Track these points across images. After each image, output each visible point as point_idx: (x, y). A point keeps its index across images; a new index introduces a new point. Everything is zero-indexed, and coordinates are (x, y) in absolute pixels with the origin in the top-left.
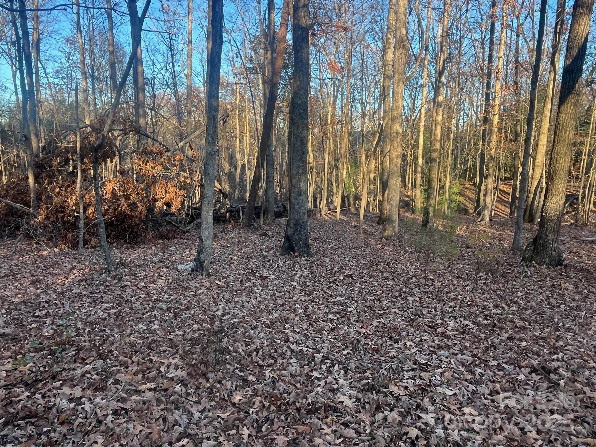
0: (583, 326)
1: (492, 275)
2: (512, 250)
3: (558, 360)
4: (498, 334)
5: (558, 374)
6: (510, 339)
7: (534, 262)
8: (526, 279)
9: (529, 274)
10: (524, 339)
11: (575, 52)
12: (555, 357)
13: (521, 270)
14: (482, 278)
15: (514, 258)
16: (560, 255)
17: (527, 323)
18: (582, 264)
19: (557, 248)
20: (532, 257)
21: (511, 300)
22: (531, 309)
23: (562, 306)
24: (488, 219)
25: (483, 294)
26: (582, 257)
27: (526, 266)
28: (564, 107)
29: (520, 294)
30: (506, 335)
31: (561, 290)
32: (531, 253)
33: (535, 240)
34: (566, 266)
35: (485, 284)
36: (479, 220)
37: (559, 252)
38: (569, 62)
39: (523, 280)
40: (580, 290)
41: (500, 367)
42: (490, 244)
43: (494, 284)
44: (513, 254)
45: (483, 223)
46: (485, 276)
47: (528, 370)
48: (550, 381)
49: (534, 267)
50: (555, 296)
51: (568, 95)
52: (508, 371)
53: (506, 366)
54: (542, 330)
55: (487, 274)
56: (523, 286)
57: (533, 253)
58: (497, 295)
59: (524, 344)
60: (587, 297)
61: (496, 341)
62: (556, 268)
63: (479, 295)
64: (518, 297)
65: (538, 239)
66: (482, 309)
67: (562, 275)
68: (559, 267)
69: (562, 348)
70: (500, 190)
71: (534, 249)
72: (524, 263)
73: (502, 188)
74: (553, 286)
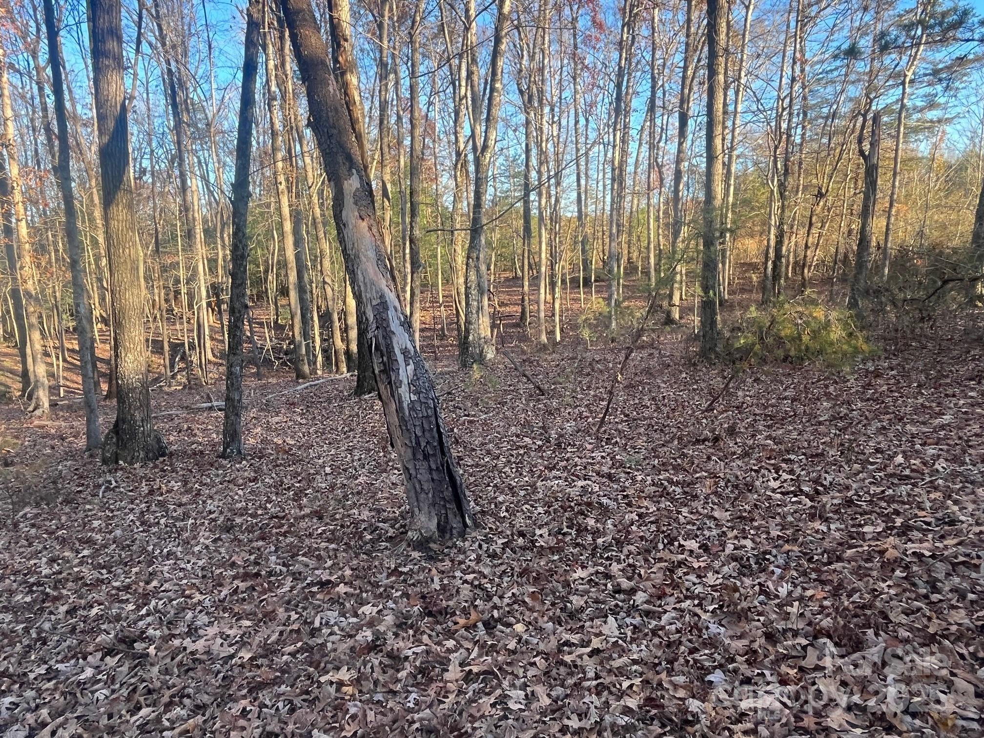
0: (188, 543)
1: (47, 504)
2: (89, 449)
3: (148, 615)
4: (51, 613)
5: (147, 637)
6: (71, 612)
7: (121, 462)
8: (109, 494)
9: (114, 484)
10: (96, 601)
11: (111, 124)
12: (144, 612)
13: (101, 480)
14: (29, 515)
15: (90, 463)
16: (159, 441)
17: (104, 571)
18: (193, 447)
19: (152, 430)
20: (117, 454)
21: (80, 540)
22: (114, 542)
23: (163, 521)
24: (47, 405)
25: (30, 545)
26: (195, 435)
27: (110, 471)
28: (113, 209)
29: (96, 524)
30: (63, 609)
31: (162, 494)
32: (114, 448)
33: (116, 425)
34: (171, 454)
35: (33, 526)
36: (31, 409)
37: (156, 437)
38: (106, 139)
39: (103, 497)
40: (189, 486)
41: (51, 674)
42: (53, 448)
43: (51, 520)
44: (91, 456)
45: (38, 413)
46: (35, 511)
47: (99, 655)
48: (135, 657)
49: (121, 469)
50: (153, 508)
51: (115, 193)
52: (65, 673)
53: (60, 666)
54: (127, 573)
55: (38, 505)
56: (104, 507)
57: (118, 446)
58: (57, 538)
59: (95, 611)
60: (198, 494)
61: (47, 626)
62: (157, 462)
63: (22, 550)
64: (93, 530)
65: (120, 424)
66: (25, 575)
67: (164, 471)
68: (161, 459)
69: (156, 591)
70: (68, 350)
71: (118, 440)
72: (104, 468)
73: (70, 347)
74: (151, 492)
